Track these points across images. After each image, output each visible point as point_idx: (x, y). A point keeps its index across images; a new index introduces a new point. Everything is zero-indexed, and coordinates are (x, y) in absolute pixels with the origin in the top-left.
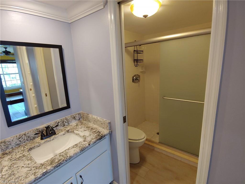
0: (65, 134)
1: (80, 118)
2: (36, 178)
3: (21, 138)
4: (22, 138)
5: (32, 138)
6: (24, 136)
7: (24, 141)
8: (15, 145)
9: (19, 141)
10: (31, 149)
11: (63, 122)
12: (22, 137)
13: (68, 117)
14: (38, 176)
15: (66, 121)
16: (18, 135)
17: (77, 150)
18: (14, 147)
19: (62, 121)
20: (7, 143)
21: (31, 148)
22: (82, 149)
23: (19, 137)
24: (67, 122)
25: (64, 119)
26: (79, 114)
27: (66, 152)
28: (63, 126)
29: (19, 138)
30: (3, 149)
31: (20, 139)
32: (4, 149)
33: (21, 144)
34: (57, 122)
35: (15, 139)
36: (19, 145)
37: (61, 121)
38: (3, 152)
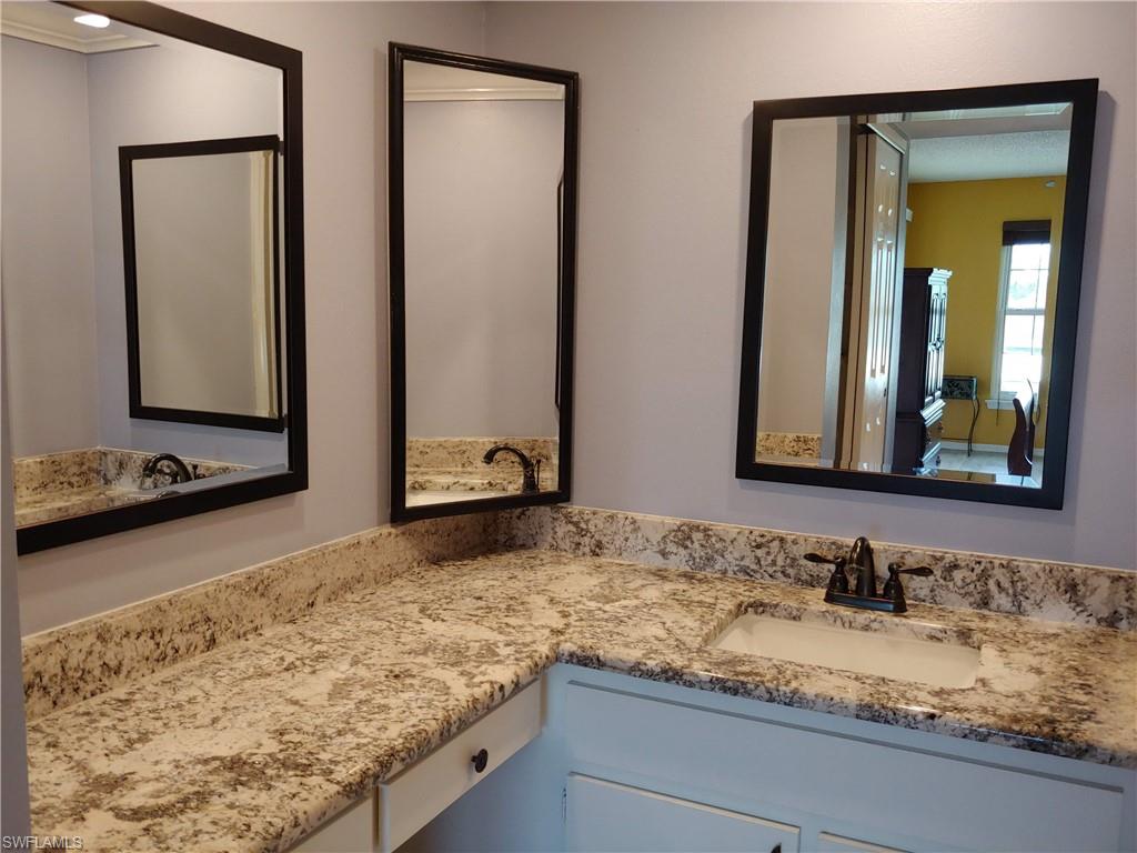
0: (940, 635)
1: (1123, 611)
2: (639, 663)
3: (764, 550)
4: (768, 553)
5: (805, 577)
6: (776, 543)
7: (770, 570)
8: (737, 565)
9: (756, 557)
10: (761, 609)
11: (984, 576)
12: (769, 547)
13: (1030, 564)
14: (648, 662)
15: (1006, 584)
16: (758, 530)
17: (852, 694)
18: (730, 574)
19: (978, 569)
20: (713, 539)
21: (762, 604)
22: (877, 707)
23: (759, 539)
24: (1011, 591)
25: (997, 562)
26: (1121, 586)
27: (808, 672)
28: (979, 607)
29: (759, 546)
30: (694, 559)
31: (759, 553)
32: (698, 560)
33: (758, 576)
34: (947, 560)
35: (742, 540)
36: (748, 574)
37: (973, 565)
38: (688, 569)
